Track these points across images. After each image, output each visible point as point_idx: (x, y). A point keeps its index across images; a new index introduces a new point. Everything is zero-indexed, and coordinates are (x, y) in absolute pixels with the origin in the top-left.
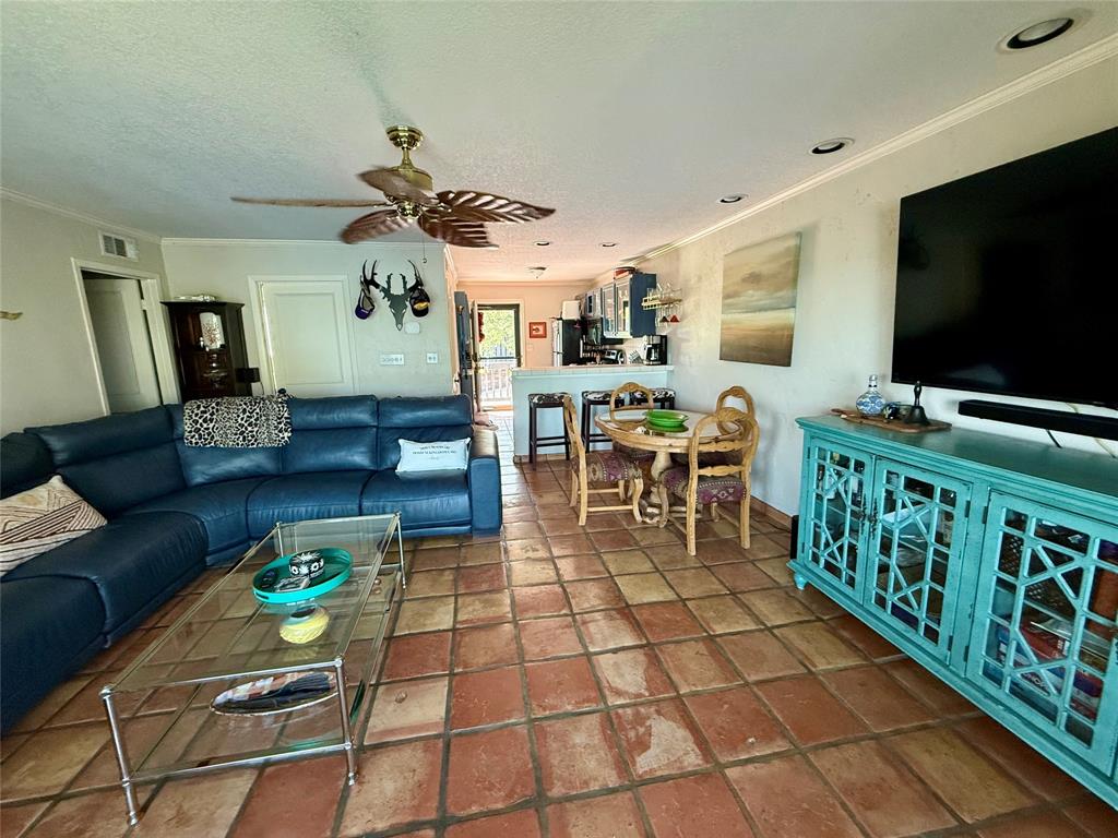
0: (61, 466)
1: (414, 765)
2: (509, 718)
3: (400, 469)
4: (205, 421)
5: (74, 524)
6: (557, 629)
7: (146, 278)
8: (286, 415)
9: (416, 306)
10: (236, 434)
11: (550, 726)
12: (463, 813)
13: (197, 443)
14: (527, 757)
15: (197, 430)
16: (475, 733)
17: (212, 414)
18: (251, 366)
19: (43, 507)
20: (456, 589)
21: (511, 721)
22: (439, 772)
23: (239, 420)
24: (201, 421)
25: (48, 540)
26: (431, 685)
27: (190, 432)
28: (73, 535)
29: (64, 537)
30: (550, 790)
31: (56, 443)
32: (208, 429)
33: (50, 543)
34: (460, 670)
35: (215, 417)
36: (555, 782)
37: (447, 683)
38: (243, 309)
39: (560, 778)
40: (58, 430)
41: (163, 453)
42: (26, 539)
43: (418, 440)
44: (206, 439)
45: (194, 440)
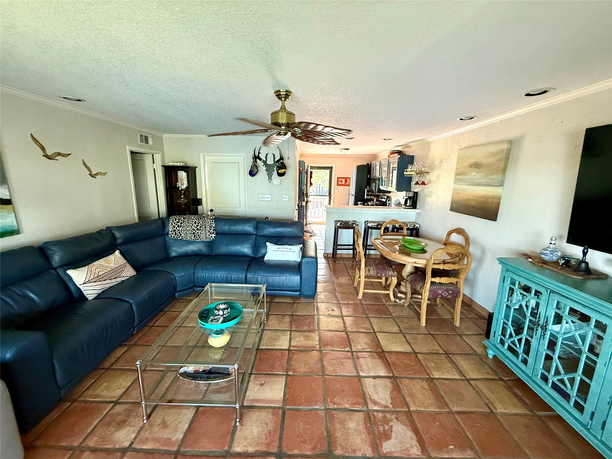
0: (119, 245)
1: (268, 421)
2: (316, 405)
3: (266, 258)
4: (178, 227)
5: (123, 274)
6: (343, 359)
7: (156, 154)
8: (214, 226)
9: (279, 171)
10: (191, 234)
11: (337, 414)
12: (290, 453)
13: (174, 237)
14: (324, 429)
15: (175, 231)
16: (298, 410)
17: (181, 223)
18: (199, 197)
19: (112, 265)
20: (291, 327)
21: (317, 407)
22: (279, 427)
23: (193, 227)
24: (176, 226)
25: (113, 281)
26: (277, 379)
27: (171, 231)
28: (123, 279)
29: (119, 280)
30: (335, 450)
31: (118, 234)
32: (179, 230)
33: (114, 282)
34: (292, 373)
36: (338, 446)
37: (284, 379)
38: (197, 169)
39: (340, 445)
40: (120, 228)
41: (159, 240)
42: (106, 280)
43: (276, 244)
44: (178, 235)
45: (173, 235)
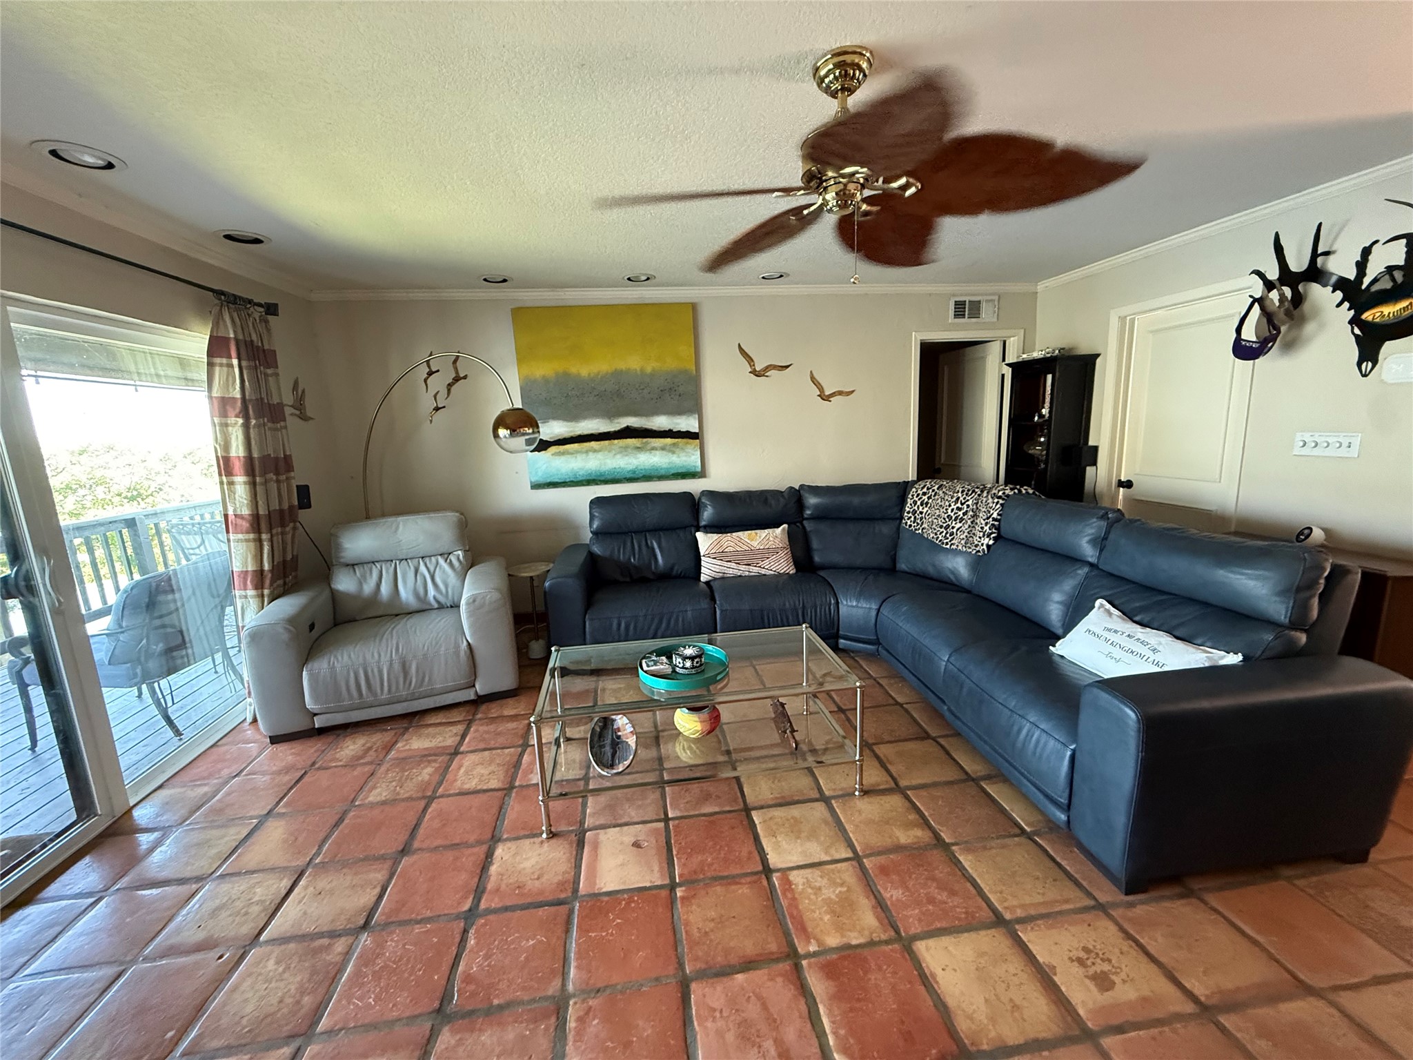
0: (807, 519)
1: (544, 879)
2: (578, 967)
3: (1060, 648)
4: (922, 504)
5: (766, 563)
7: (1010, 337)
8: (995, 515)
9: (1367, 316)
10: (941, 527)
13: (910, 526)
15: (914, 512)
16: (567, 931)
17: (929, 498)
18: (1091, 443)
19: (755, 544)
21: (572, 972)
22: (529, 900)
23: (949, 511)
24: (919, 503)
26: (656, 868)
27: (908, 513)
28: (763, 571)
31: (812, 500)
32: (921, 513)
34: (679, 894)
35: (930, 501)
37: (659, 883)
38: (1098, 361)
40: (815, 490)
41: (886, 529)
42: (730, 561)
44: (918, 524)
45: (909, 523)
